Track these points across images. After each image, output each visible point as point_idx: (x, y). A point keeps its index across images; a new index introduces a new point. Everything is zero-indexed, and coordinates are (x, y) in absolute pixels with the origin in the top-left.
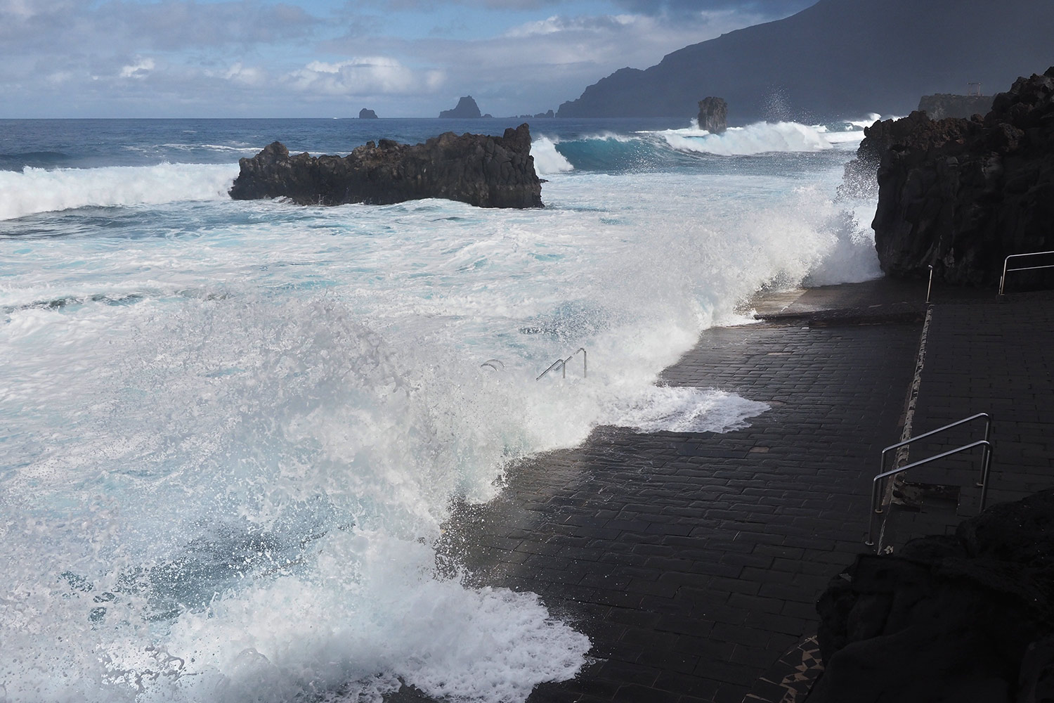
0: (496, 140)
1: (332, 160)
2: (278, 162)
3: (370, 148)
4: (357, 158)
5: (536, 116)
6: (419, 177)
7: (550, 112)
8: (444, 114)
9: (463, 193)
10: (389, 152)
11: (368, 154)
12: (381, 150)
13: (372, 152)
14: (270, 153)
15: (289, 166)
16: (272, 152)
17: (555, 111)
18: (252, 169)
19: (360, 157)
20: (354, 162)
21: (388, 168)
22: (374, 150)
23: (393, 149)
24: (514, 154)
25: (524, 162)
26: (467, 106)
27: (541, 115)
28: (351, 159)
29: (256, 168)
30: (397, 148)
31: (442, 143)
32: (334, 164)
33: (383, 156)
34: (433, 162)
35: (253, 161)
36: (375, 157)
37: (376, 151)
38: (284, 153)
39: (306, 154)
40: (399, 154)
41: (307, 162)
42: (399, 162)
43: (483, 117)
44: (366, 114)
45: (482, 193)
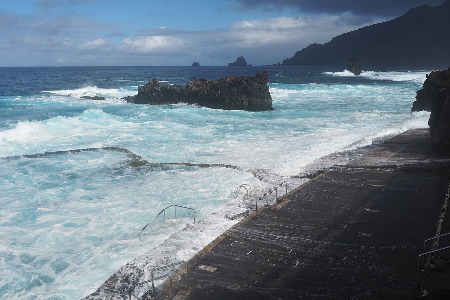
0: (252, 79)
1: (178, 87)
2: (155, 88)
3: (195, 82)
5: (272, 65)
6: (217, 95)
7: (279, 64)
9: (236, 102)
11: (194, 84)
12: (200, 83)
13: (196, 84)
14: (151, 84)
15: (159, 89)
17: (281, 63)
18: (143, 91)
19: (191, 86)
20: (188, 88)
21: (203, 91)
23: (205, 82)
24: (260, 85)
25: (264, 89)
26: (241, 61)
27: (275, 65)
28: (187, 86)
29: (145, 90)
30: (207, 82)
31: (228, 80)
32: (179, 89)
33: (201, 85)
34: (223, 88)
35: (144, 87)
36: (198, 86)
37: (198, 83)
38: (158, 84)
39: (167, 84)
40: (208, 84)
41: (167, 88)
42: (208, 88)
43: (248, 66)
44: (196, 64)
45: (245, 103)
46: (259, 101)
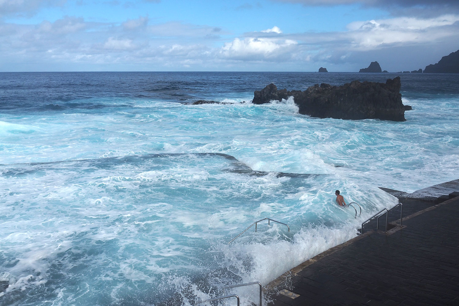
0: (382, 85)
1: (297, 93)
2: (271, 93)
3: (315, 87)
5: (412, 72)
6: (339, 102)
7: (420, 70)
8: (362, 71)
9: (361, 111)
10: (326, 90)
11: (314, 90)
12: (321, 89)
13: (317, 89)
14: (268, 89)
15: (277, 95)
16: (269, 88)
17: (423, 70)
18: (259, 96)
19: (310, 92)
20: (307, 94)
21: (324, 97)
22: (318, 89)
23: (327, 88)
24: (390, 92)
25: (396, 97)
26: (375, 67)
27: (415, 71)
28: (307, 92)
29: (261, 96)
30: (330, 88)
31: (352, 86)
32: (298, 95)
33: (322, 91)
34: (346, 95)
35: (260, 92)
36: (318, 92)
37: (319, 89)
38: (275, 89)
39: (285, 90)
40: (330, 91)
41: (285, 94)
42: (329, 94)
43: (382, 72)
44: (322, 70)
45: (371, 112)
46: (388, 110)
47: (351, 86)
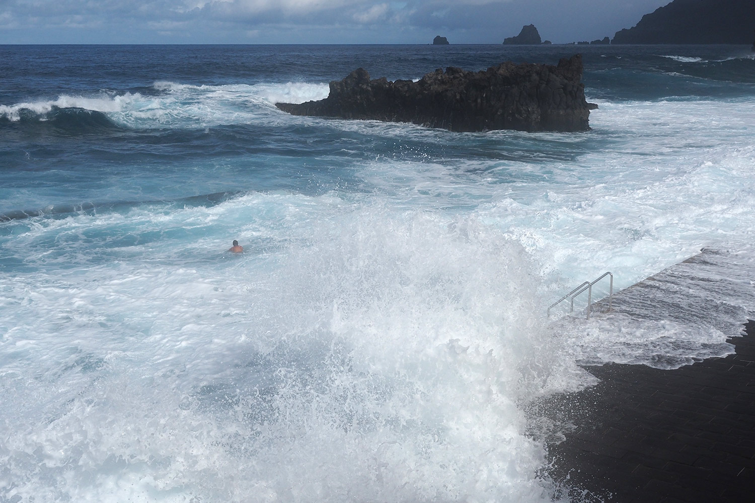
0: (551, 69)
1: (405, 85)
2: (360, 85)
3: (437, 74)
4: (427, 83)
5: (592, 43)
6: (479, 100)
7: (606, 39)
8: (508, 41)
9: (517, 115)
10: (455, 78)
11: (436, 79)
12: (447, 76)
13: (440, 78)
14: (355, 78)
15: (369, 88)
17: (611, 38)
18: (339, 90)
19: (429, 82)
20: (423, 86)
21: (453, 92)
22: (441, 76)
23: (458, 76)
24: (566, 81)
25: (575, 89)
26: (529, 33)
27: (598, 42)
28: (422, 82)
29: (342, 90)
30: (462, 74)
32: (406, 88)
33: (448, 81)
34: (492, 87)
35: (341, 84)
36: (442, 82)
37: (444, 77)
38: (366, 78)
39: (384, 79)
40: (463, 80)
41: (384, 86)
42: (462, 86)
43: (543, 43)
44: (440, 41)
45: (534, 116)
46: (561, 113)
47: (500, 71)
